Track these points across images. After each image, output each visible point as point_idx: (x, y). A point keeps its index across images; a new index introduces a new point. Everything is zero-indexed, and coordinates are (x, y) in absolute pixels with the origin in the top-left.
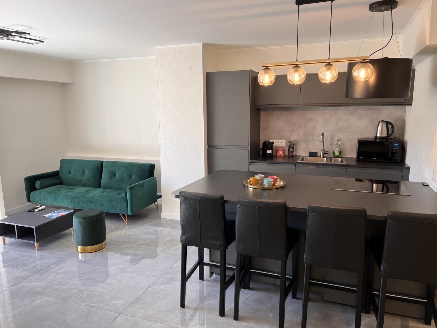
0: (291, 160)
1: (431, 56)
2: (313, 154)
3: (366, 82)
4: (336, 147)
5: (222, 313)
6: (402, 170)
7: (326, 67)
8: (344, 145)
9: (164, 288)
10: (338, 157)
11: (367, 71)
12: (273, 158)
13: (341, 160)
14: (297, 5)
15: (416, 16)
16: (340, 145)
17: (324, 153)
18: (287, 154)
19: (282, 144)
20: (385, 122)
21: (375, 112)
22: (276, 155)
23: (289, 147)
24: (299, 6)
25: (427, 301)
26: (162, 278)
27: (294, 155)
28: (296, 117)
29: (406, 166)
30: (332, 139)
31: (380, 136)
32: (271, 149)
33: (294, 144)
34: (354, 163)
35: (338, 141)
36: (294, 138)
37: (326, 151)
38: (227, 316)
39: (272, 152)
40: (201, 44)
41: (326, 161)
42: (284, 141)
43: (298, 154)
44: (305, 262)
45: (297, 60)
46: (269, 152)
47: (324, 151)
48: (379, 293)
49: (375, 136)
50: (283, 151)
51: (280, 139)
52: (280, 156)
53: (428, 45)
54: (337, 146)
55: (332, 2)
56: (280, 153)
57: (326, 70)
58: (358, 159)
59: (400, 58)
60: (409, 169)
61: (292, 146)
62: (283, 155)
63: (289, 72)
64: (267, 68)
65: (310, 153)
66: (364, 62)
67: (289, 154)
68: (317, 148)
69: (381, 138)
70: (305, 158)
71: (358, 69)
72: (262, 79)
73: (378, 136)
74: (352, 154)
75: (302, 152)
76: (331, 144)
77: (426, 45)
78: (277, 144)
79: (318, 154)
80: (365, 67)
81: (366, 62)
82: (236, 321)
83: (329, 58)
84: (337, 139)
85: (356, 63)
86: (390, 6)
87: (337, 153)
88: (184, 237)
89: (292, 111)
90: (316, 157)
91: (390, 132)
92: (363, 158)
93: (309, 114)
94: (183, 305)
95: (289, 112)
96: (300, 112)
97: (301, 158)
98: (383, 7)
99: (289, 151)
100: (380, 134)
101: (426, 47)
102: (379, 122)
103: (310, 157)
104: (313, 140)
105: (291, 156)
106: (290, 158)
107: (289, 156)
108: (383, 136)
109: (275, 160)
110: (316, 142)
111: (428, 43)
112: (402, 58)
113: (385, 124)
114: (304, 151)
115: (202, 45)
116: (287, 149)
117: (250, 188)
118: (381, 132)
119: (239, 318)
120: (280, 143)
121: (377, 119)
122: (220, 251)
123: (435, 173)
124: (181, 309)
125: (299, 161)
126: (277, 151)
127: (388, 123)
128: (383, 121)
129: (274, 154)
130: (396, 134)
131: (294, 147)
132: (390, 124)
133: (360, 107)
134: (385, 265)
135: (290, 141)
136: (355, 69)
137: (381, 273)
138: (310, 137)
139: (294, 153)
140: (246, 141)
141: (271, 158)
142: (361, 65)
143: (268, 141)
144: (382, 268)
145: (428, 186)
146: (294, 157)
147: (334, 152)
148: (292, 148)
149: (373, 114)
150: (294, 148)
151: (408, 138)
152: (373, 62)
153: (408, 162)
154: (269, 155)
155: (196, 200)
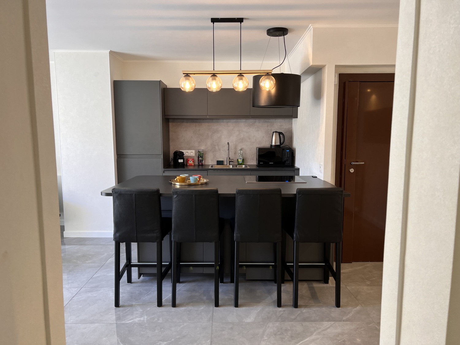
0: (200, 167)
1: (312, 76)
2: (220, 163)
3: (269, 92)
4: (240, 156)
5: (160, 304)
6: (294, 171)
7: (238, 77)
8: (246, 154)
9: (91, 295)
10: (241, 164)
11: (270, 82)
12: (185, 166)
13: (245, 166)
14: (211, 22)
15: (300, 43)
16: (242, 154)
17: (230, 161)
18: (197, 163)
19: (192, 154)
20: (278, 132)
21: (269, 124)
22: (187, 165)
23: (199, 157)
24: (213, 23)
25: (324, 264)
26: (86, 287)
27: (203, 164)
28: (204, 127)
29: (296, 168)
30: (235, 148)
31: (275, 144)
32: (183, 158)
33: (203, 154)
34: (255, 167)
35: (241, 150)
36: (202, 148)
37: (231, 159)
38: (165, 306)
39: (184, 161)
40: (108, 51)
41: (232, 167)
42: (194, 151)
43: (207, 164)
44: (235, 240)
45: (214, 70)
46: (181, 161)
47: (230, 159)
48: (293, 264)
49: (271, 145)
50: (193, 160)
51: (189, 149)
52: (191, 165)
53: (311, 65)
54: (241, 154)
55: (241, 23)
56: (191, 162)
57: (239, 80)
58: (259, 165)
59: (291, 73)
60: (299, 170)
61: (201, 156)
62: (193, 165)
63: (208, 81)
64: (187, 75)
65: (218, 162)
66: (268, 74)
67: (199, 163)
68: (223, 157)
69: (276, 146)
70: (213, 166)
71: (264, 80)
72: (184, 85)
73: (273, 144)
74: (253, 162)
75: (210, 161)
76: (235, 153)
77: (310, 65)
78: (187, 154)
79: (224, 163)
80: (269, 79)
81: (270, 75)
82: (175, 308)
83: (241, 70)
84: (240, 148)
85: (262, 76)
86: (282, 32)
87: (240, 161)
88: (118, 235)
89: (199, 123)
90: (223, 165)
91: (282, 141)
92: (262, 163)
93: (215, 126)
94: (117, 304)
95: (197, 124)
96: (207, 124)
97: (211, 166)
98: (278, 33)
99: (198, 160)
100: (275, 143)
101: (310, 67)
102: (273, 132)
103: (217, 165)
104: (220, 150)
105: (201, 165)
106: (200, 166)
107: (199, 165)
108: (277, 144)
109: (186, 168)
110: (222, 151)
111: (311, 64)
112: (292, 73)
113: (277, 134)
114: (212, 160)
115: (109, 53)
116: (196, 159)
117: (176, 185)
118: (275, 141)
119: (176, 305)
120: (190, 153)
121: (271, 130)
122: (156, 243)
123: (321, 166)
124: (115, 309)
125: (210, 167)
126: (188, 161)
127: (280, 133)
128: (276, 132)
129: (185, 163)
130: (286, 143)
131: (203, 156)
132: (282, 134)
133: (257, 120)
134: (297, 232)
135: (200, 151)
136: (262, 80)
137: (294, 240)
138: (217, 147)
139: (203, 162)
140: (159, 150)
141: (183, 167)
142: (266, 77)
143: (179, 151)
144: (295, 236)
145: (316, 177)
146: (203, 166)
147: (238, 160)
148: (201, 157)
149: (268, 126)
150: (203, 158)
151: (297, 145)
152: (275, 75)
153: (297, 165)
154: (181, 164)
155: (131, 195)
